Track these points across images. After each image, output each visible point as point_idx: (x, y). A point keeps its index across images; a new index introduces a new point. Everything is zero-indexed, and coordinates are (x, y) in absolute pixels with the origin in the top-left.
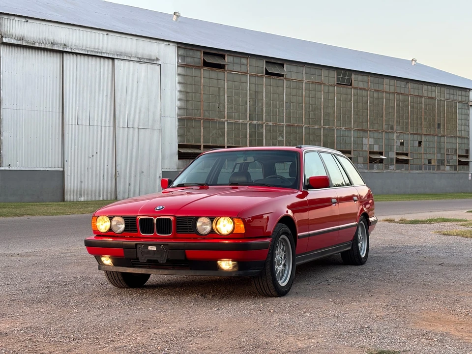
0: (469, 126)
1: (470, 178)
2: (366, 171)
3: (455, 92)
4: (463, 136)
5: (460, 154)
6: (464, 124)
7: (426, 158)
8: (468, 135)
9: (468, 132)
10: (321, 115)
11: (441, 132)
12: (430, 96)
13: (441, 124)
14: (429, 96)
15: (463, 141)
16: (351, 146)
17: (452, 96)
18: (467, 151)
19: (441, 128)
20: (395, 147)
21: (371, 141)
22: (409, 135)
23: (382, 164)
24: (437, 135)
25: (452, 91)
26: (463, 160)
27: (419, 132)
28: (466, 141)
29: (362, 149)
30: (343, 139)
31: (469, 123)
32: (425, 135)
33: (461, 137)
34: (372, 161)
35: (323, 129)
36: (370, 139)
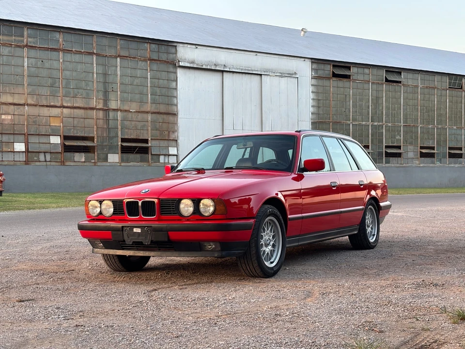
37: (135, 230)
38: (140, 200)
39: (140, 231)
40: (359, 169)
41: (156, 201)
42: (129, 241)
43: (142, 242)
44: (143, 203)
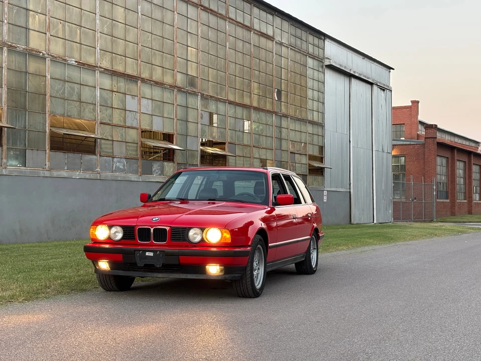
0: (323, 103)
1: (325, 198)
2: (134, 177)
3: (304, 34)
4: (316, 119)
5: (311, 153)
6: (316, 99)
7: (257, 156)
8: (323, 119)
9: (323, 113)
10: (3, 10)
11: (283, 108)
12: (264, 30)
13: (283, 92)
14: (262, 31)
15: (317, 130)
16: (94, 110)
17: (299, 42)
18: (322, 149)
19: (283, 99)
20: (200, 126)
21: (147, 106)
23: (171, 164)
24: (276, 113)
25: (299, 32)
26: (317, 164)
27: (247, 101)
28: (320, 130)
29: (125, 122)
30: (73, 89)
31: (324, 98)
32: (256, 109)
33: (313, 123)
34: (148, 153)
35: (9, 51)
36: (144, 101)
37: (147, 254)
38: (152, 227)
39: (152, 255)
40: (305, 203)
41: (168, 228)
42: (140, 264)
43: (154, 265)
44: (154, 230)
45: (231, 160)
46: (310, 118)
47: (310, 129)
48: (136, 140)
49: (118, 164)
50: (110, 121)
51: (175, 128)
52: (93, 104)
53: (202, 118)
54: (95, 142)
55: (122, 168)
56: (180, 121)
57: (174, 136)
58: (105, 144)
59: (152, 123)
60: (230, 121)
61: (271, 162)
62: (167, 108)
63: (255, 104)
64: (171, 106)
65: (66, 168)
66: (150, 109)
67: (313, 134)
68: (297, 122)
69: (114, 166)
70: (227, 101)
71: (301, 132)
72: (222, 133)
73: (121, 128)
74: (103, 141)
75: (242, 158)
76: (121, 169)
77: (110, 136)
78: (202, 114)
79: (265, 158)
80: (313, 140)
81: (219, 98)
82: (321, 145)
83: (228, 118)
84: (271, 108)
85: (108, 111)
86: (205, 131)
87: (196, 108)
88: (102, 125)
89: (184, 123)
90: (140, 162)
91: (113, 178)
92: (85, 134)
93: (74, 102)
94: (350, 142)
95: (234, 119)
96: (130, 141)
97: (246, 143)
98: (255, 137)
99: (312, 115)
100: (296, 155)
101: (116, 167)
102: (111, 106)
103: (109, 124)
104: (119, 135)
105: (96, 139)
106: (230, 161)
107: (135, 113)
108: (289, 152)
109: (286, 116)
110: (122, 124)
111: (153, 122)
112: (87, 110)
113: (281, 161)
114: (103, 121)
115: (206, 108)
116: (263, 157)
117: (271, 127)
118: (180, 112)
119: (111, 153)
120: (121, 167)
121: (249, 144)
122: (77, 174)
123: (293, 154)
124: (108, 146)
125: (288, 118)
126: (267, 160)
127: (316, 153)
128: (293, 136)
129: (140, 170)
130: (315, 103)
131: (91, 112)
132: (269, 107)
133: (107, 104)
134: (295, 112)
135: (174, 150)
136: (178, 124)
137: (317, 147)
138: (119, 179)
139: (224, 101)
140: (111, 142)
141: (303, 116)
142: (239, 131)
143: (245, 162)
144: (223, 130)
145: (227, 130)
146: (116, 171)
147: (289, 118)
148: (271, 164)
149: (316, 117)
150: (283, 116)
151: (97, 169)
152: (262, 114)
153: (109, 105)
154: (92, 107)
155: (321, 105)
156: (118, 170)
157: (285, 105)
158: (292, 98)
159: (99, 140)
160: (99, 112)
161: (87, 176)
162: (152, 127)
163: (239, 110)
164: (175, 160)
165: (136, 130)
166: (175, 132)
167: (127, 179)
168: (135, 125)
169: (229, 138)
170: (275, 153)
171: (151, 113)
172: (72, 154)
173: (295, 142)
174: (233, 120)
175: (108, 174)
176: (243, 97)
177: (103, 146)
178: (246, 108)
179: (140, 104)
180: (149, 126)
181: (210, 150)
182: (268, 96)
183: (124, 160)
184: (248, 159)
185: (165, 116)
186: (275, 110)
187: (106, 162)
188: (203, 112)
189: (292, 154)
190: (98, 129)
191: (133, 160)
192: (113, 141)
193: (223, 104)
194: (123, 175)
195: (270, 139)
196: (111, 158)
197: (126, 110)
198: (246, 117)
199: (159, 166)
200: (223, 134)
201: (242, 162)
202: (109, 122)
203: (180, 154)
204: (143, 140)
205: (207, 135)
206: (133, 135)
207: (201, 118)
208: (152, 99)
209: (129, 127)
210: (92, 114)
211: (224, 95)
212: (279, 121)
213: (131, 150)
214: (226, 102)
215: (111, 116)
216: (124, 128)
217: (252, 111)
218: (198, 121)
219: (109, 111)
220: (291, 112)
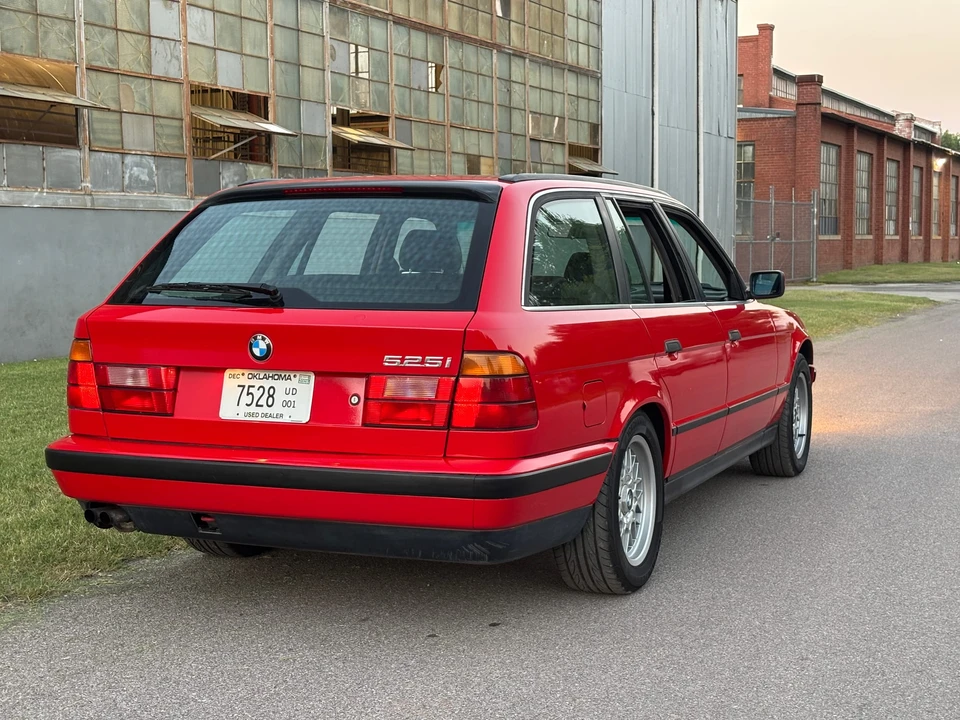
0: (599, 26)
2: (175, 202)
4: (583, 62)
5: (573, 140)
6: (584, 15)
7: (458, 148)
8: (599, 61)
9: (598, 49)
11: (514, 36)
15: (586, 87)
16: (71, 35)
18: (595, 129)
19: (513, 16)
20: (328, 75)
21: (201, 27)
22: (390, 24)
23: (263, 168)
24: (499, 48)
26: (586, 166)
27: (434, 18)
28: (592, 87)
29: (149, 66)
31: (600, 15)
32: (454, 36)
33: (577, 71)
34: (209, 141)
36: (194, 15)
45: (402, 159)
46: (571, 59)
47: (571, 84)
48: (177, 110)
49: (138, 169)
50: (111, 62)
51: (271, 81)
52: (67, 20)
53: (333, 57)
54: (77, 116)
55: (147, 179)
56: (283, 66)
57: (270, 102)
58: (101, 121)
59: (215, 69)
60: (398, 65)
61: (489, 161)
62: (252, 31)
63: (453, 26)
64: (259, 27)
65: (5, 182)
66: (210, 33)
67: (578, 97)
68: (544, 68)
69: (127, 176)
70: (391, 18)
71: (552, 91)
72: (379, 94)
73: (141, 81)
74: (96, 114)
75: (426, 153)
76: (143, 182)
77: (113, 99)
78: (333, 48)
79: (477, 153)
80: (577, 110)
81: (371, 10)
82: (595, 121)
83: (394, 57)
84: (489, 36)
85: (107, 37)
86: (342, 89)
87: (318, 32)
88: (93, 74)
89: (291, 69)
90: (190, 165)
91: (125, 205)
92: (50, 96)
93: (20, 15)
94: (653, 114)
95: (406, 60)
96: (163, 114)
97: (433, 117)
98: (453, 103)
99: (574, 52)
100: (542, 144)
101: (130, 177)
102: (113, 25)
103: (109, 72)
104: (136, 99)
105: (77, 109)
106: (400, 160)
107: (173, 43)
108: (528, 139)
109: (520, 55)
110: (141, 70)
111: (219, 65)
112: (52, 36)
113: (511, 160)
114: (95, 64)
115: (344, 33)
116: (473, 151)
117: (488, 80)
118: (282, 42)
119: (117, 142)
120: (145, 177)
121: (441, 119)
122: (35, 198)
123: (537, 143)
124: (111, 127)
125: (525, 58)
126: (480, 156)
127: (584, 140)
128: (534, 100)
129: (190, 185)
130: (583, 25)
131: (64, 41)
132: (483, 33)
133: (104, 20)
134: (540, 45)
135: (269, 135)
136: (278, 70)
137: (586, 126)
138: (141, 206)
139: (384, 18)
140: (116, 117)
141: (558, 55)
142: (419, 89)
143: (433, 164)
144: (381, 87)
145: (392, 86)
146: (130, 188)
147: (527, 60)
148: (490, 166)
149: (582, 57)
150: (513, 55)
151: (83, 184)
152: (470, 50)
153: (108, 24)
154: (65, 27)
155: (593, 28)
156: (137, 184)
157: (518, 29)
158: (532, 13)
159: (86, 111)
160: (83, 40)
161: (60, 202)
162: (216, 77)
163: (418, 39)
164: (273, 159)
165: (177, 86)
166: (272, 92)
167: (160, 207)
168: (173, 73)
169: (395, 107)
170: (497, 140)
171: (212, 45)
172: (20, 147)
173: (540, 114)
174: (403, 63)
175: (114, 196)
176: (427, 9)
177: (96, 126)
178: (433, 34)
179: (184, 21)
180: (208, 76)
181: (354, 135)
182: (481, 8)
183: (151, 161)
184: (439, 155)
185: (248, 52)
186: (498, 41)
187: (106, 165)
188: (335, 43)
189: (533, 143)
190: (82, 83)
191: (173, 161)
192: (121, 112)
193: (383, 24)
194: (148, 196)
195: (486, 108)
196: (117, 156)
197: (150, 36)
198: (434, 56)
199: (235, 175)
200: (382, 98)
201: (426, 163)
202: (110, 66)
203: (286, 145)
204: (196, 111)
205: (347, 99)
206: (170, 99)
207: (331, 56)
208: (212, 10)
209: (159, 79)
210: (65, 46)
211: (382, 4)
212: (505, 65)
213: (168, 136)
214: (387, 21)
215: (116, 49)
216: (147, 82)
217: (447, 41)
218: (324, 64)
219: (110, 37)
220: (532, 47)
